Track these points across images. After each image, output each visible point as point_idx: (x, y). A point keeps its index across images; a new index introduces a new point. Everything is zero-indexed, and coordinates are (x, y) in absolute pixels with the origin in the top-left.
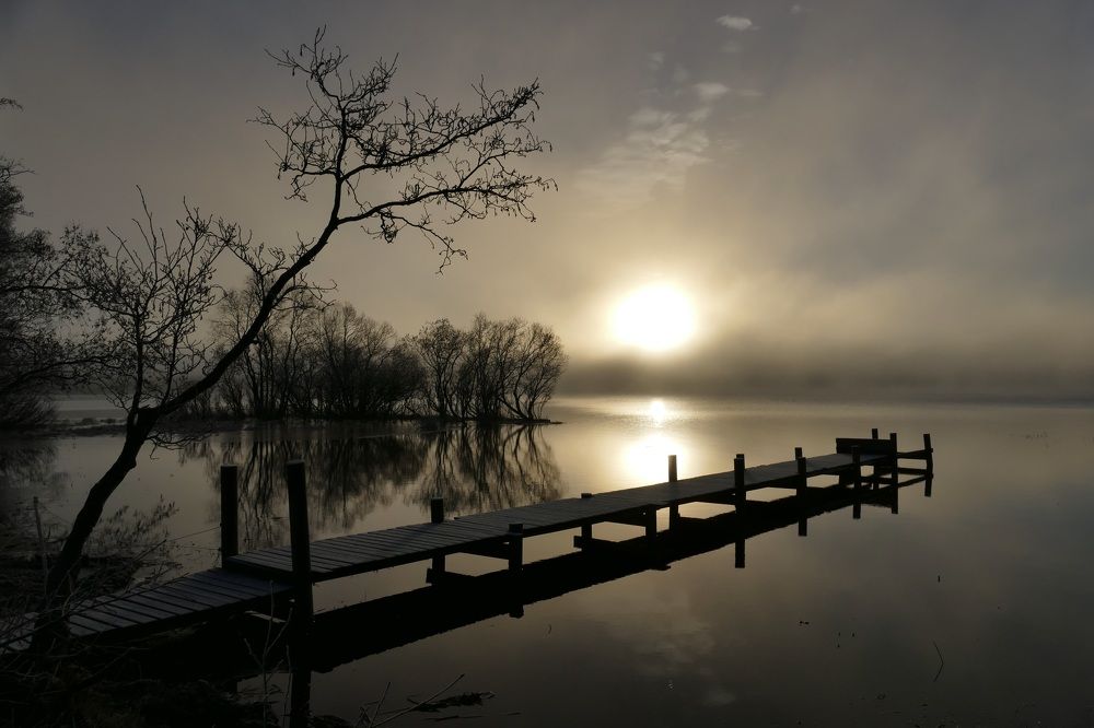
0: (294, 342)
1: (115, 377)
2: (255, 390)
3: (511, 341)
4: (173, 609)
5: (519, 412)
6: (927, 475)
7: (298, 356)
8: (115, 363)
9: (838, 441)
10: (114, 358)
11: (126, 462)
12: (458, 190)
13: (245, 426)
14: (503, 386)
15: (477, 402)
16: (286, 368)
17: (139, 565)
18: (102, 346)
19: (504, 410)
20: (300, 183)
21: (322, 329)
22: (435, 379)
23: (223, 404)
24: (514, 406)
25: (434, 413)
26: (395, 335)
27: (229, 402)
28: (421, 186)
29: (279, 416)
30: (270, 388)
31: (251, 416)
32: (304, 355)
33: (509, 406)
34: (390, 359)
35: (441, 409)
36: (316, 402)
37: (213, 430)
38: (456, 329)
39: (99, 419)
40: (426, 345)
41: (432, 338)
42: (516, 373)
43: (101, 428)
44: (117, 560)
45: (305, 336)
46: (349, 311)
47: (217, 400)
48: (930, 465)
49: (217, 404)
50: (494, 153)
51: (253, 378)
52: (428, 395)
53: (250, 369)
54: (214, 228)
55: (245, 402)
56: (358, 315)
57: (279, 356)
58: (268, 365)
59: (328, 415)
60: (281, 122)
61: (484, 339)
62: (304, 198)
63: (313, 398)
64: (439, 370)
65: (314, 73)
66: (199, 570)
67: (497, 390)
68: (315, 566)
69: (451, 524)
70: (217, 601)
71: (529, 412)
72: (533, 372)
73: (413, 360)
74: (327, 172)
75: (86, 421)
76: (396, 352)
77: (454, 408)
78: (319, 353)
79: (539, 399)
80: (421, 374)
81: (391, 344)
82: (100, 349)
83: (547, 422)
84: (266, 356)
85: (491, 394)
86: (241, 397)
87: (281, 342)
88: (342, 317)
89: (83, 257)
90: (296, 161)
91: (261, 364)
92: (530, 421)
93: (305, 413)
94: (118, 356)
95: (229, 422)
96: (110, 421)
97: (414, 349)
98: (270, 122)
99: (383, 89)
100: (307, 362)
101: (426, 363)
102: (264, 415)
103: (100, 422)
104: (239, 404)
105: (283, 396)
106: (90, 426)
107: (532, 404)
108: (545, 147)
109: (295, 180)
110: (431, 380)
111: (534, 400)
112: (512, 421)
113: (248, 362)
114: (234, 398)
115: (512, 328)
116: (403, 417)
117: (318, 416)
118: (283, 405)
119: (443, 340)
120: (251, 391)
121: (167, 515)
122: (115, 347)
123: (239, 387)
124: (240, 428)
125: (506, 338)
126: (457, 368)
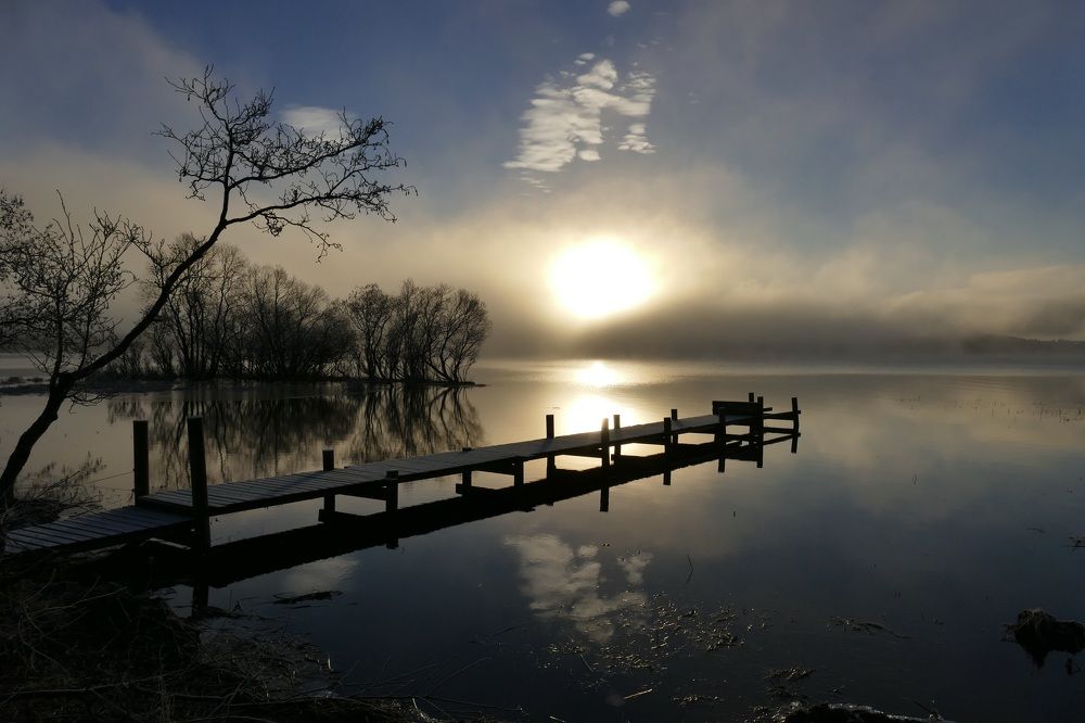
0: (224, 304)
1: (42, 337)
2: (185, 352)
3: (438, 307)
4: (90, 534)
5: (445, 374)
6: (794, 434)
7: (229, 318)
8: (41, 325)
9: (714, 403)
10: (40, 320)
11: (50, 415)
12: (329, 196)
13: (175, 386)
14: (430, 350)
15: (405, 365)
16: (217, 331)
17: (63, 507)
18: (28, 309)
19: (431, 373)
20: (198, 186)
21: (253, 292)
22: (364, 342)
23: (154, 365)
24: (440, 369)
25: (364, 375)
26: (326, 299)
27: (159, 363)
28: (299, 192)
29: (211, 376)
30: (201, 349)
31: (181, 375)
32: (234, 318)
33: (434, 368)
34: (322, 321)
35: (371, 371)
36: (246, 364)
37: (144, 391)
38: (384, 294)
39: (25, 378)
40: (355, 308)
41: (361, 302)
42: (442, 337)
43: (27, 387)
44: (44, 502)
45: (236, 298)
46: (280, 274)
47: (148, 361)
48: (796, 425)
49: (147, 364)
50: (357, 167)
51: (183, 339)
52: (357, 357)
53: (180, 330)
54: (120, 227)
55: (175, 363)
56: (290, 278)
57: (210, 318)
58: (198, 326)
59: (259, 376)
60: (181, 136)
61: (411, 304)
62: (202, 198)
63: (244, 359)
64: (369, 334)
65: (206, 100)
66: (115, 507)
67: (424, 353)
68: (212, 503)
69: (340, 471)
70: (128, 529)
71: (455, 375)
72: (459, 336)
73: (344, 323)
74: (218, 180)
75: (13, 380)
76: (328, 315)
77: (383, 370)
78: (249, 315)
79: (465, 362)
80: (351, 336)
81: (322, 307)
82: (25, 311)
83: (471, 384)
84: (196, 318)
85: (418, 357)
86: (171, 358)
87: (212, 304)
88: (273, 280)
89: (7, 221)
90: (194, 168)
91: (191, 324)
92: (454, 384)
93: (236, 374)
94: (44, 318)
95: (159, 382)
96: (36, 380)
97: (344, 313)
98: (171, 135)
99: (264, 113)
100: (237, 324)
101: (357, 327)
102: (194, 374)
103: (27, 381)
104: (170, 365)
105: (214, 356)
106: (16, 385)
107: (457, 367)
108: (401, 163)
109: (193, 184)
110: (361, 344)
111: (459, 363)
112: (439, 384)
113: (178, 323)
114: (164, 359)
115: (439, 294)
116: (333, 379)
117: (250, 377)
118: (214, 366)
119: (373, 304)
120: (182, 353)
121: (95, 470)
122: (40, 310)
123: (169, 348)
124: (170, 389)
125: (433, 303)
126: (385, 332)
